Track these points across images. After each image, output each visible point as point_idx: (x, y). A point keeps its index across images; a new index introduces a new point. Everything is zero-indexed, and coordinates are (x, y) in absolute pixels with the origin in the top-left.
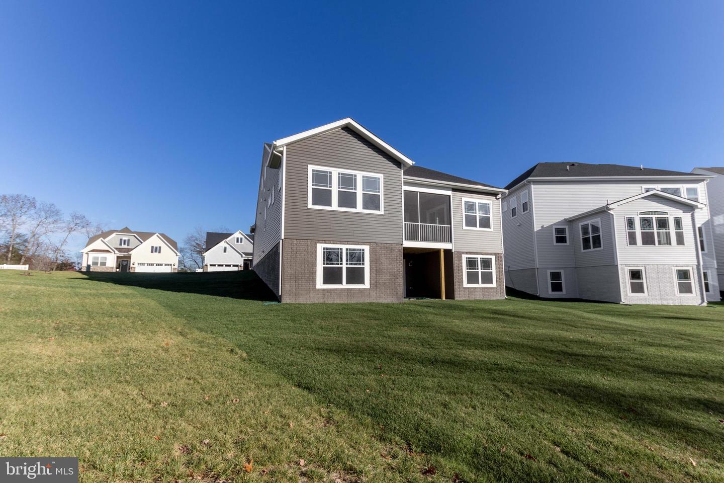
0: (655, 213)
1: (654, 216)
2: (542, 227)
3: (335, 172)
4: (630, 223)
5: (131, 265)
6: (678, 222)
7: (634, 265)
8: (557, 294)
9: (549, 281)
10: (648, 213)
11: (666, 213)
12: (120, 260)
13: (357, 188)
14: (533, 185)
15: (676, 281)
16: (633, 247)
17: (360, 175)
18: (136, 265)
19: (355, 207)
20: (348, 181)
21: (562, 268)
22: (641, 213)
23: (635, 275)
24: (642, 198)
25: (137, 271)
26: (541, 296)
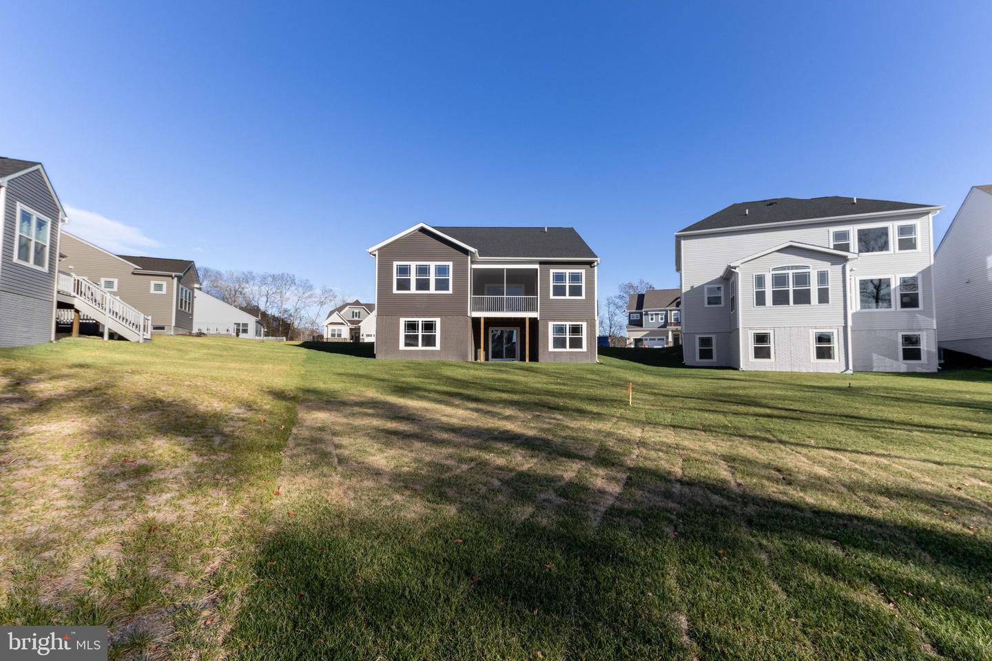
0: (792, 268)
1: (791, 272)
2: (692, 287)
3: (413, 265)
4: (760, 280)
5: (361, 337)
6: (823, 277)
7: (760, 328)
8: (706, 362)
9: (698, 348)
10: (784, 268)
11: (808, 267)
12: (354, 332)
13: (431, 275)
14: (684, 240)
15: (813, 345)
16: (761, 308)
17: (432, 265)
18: (365, 336)
19: (428, 289)
20: (423, 270)
21: (714, 333)
22: (774, 269)
23: (761, 338)
24: (777, 251)
25: (365, 341)
26: (686, 364)
